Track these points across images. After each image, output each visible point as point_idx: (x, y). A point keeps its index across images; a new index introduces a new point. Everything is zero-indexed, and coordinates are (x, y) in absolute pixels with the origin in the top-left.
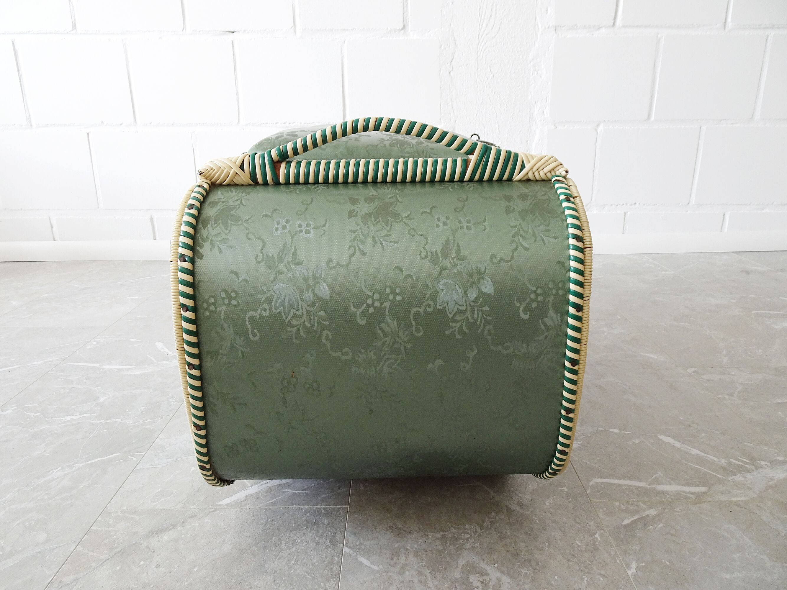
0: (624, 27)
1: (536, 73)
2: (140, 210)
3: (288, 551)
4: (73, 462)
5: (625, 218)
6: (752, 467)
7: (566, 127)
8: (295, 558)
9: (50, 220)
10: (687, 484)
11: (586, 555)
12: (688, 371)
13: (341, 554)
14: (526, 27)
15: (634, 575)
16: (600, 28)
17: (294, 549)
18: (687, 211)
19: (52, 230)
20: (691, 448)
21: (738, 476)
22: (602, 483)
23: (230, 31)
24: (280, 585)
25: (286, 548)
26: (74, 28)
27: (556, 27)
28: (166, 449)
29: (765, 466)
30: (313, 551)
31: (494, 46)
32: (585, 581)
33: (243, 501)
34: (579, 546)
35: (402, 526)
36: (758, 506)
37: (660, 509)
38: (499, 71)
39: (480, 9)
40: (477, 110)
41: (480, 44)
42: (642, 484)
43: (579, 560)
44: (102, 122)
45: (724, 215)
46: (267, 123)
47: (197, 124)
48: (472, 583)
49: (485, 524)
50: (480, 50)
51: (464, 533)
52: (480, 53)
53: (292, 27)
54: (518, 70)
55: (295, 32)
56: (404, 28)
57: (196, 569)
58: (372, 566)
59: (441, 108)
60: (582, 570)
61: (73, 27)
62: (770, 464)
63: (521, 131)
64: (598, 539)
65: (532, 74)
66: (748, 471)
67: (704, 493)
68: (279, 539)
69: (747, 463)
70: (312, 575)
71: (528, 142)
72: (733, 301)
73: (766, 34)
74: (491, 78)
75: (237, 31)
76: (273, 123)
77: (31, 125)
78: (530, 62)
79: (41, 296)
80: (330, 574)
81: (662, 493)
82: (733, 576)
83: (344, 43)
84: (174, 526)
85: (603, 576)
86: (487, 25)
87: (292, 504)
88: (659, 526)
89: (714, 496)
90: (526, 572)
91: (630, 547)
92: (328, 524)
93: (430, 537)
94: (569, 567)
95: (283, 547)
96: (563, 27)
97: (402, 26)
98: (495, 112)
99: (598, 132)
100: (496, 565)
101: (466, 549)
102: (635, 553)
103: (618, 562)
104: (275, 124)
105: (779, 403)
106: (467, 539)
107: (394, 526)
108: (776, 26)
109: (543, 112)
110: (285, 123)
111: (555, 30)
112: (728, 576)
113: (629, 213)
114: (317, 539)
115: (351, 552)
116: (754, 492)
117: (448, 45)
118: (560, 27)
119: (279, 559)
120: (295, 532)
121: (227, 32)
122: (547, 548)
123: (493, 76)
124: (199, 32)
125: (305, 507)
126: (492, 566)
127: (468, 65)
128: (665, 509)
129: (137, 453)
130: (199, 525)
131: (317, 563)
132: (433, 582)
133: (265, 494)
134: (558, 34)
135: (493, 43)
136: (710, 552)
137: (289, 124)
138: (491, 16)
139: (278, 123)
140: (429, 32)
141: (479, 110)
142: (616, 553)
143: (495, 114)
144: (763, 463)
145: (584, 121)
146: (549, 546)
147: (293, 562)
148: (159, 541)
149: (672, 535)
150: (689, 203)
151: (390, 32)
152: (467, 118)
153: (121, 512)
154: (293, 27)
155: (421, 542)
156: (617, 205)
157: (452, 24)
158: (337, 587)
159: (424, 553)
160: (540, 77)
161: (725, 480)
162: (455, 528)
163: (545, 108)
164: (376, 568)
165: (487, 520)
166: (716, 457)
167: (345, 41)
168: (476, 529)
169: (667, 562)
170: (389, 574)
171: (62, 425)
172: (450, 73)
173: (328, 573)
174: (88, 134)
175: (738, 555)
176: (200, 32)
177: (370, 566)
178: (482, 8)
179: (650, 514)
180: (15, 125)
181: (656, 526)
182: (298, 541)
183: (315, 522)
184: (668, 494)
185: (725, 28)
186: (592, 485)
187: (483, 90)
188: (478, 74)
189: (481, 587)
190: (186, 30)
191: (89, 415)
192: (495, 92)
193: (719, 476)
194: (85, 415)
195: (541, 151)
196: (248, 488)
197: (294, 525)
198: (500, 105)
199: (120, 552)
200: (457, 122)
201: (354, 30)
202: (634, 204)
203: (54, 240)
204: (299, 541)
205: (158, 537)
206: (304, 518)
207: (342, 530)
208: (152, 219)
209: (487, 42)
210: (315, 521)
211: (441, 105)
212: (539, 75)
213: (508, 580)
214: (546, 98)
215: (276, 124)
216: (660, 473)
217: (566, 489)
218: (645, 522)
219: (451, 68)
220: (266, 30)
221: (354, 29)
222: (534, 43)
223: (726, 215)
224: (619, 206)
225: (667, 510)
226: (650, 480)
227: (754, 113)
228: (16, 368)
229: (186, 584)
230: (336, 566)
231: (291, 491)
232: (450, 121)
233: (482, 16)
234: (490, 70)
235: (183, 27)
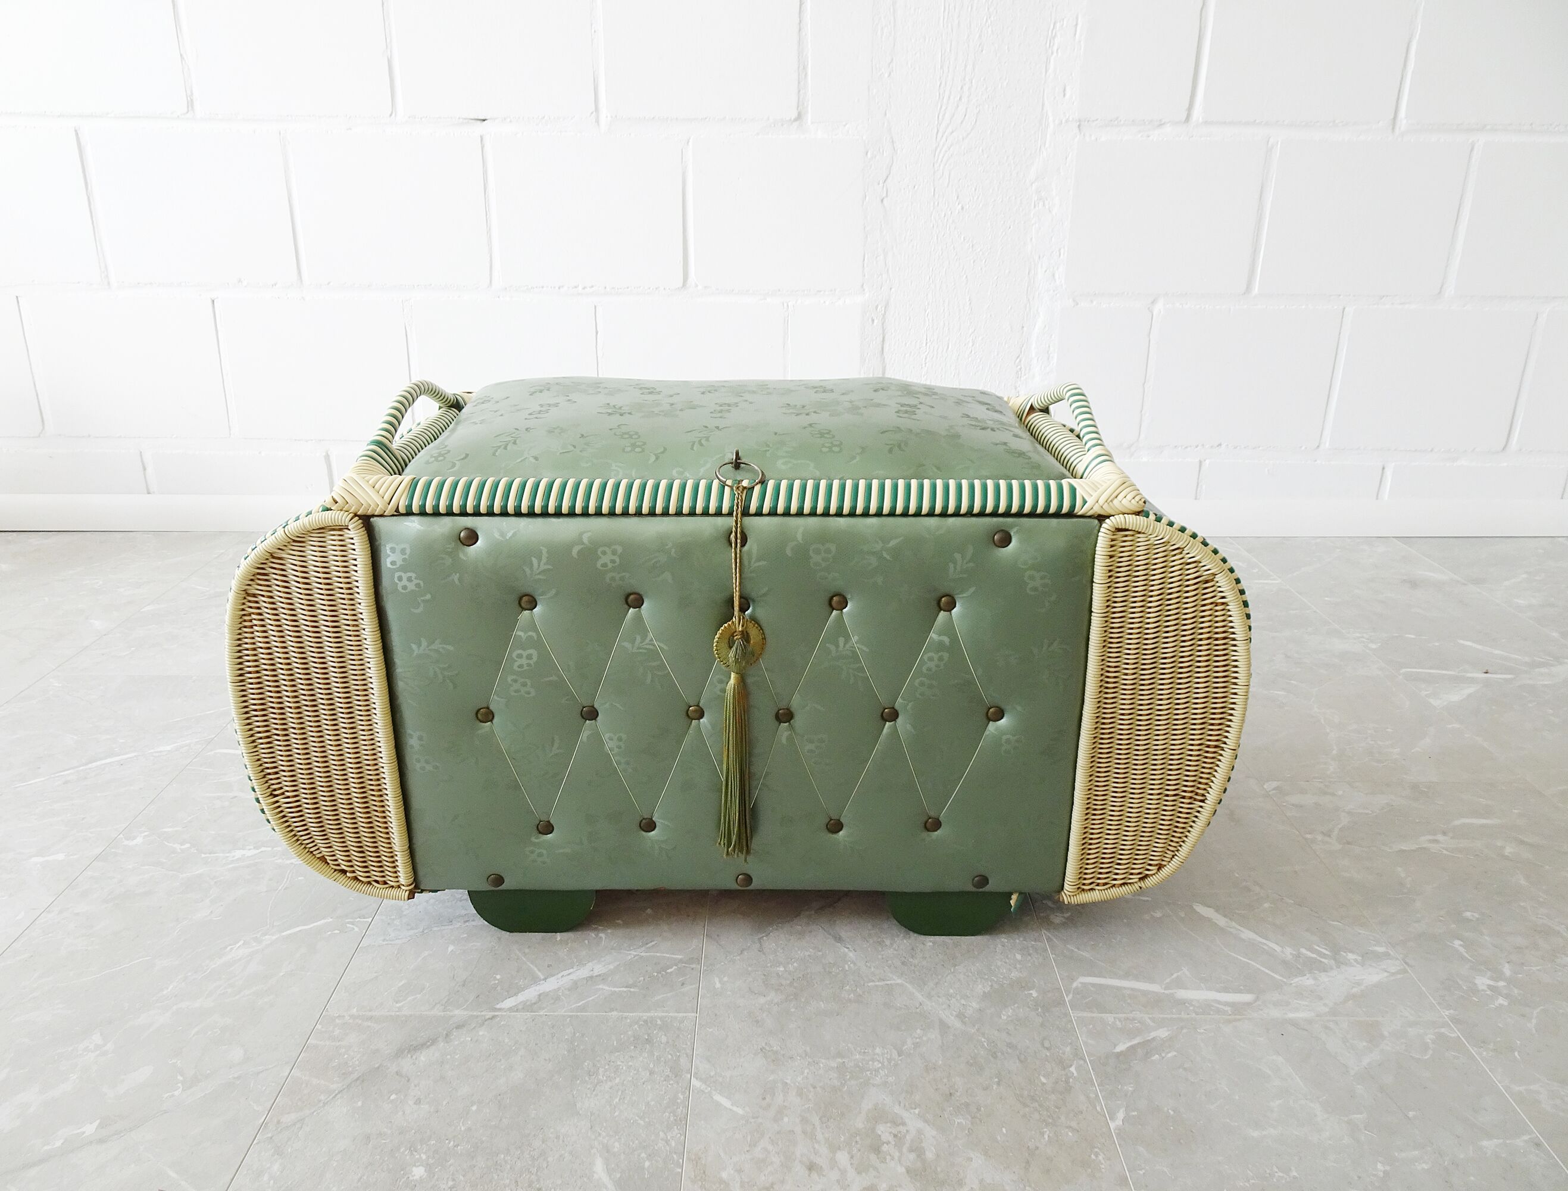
0: (1206, 123)
1: (1041, 204)
2: (307, 441)
3: (609, 1083)
4: (261, 933)
5: (1200, 471)
6: (1332, 962)
7: (1095, 303)
8: (620, 1093)
9: (141, 456)
10: (1226, 990)
11: (1053, 1097)
12: (1265, 787)
13: (688, 1089)
14: (1025, 120)
15: (1119, 1129)
16: (1161, 125)
17: (617, 1080)
18: (1316, 461)
19: (145, 474)
20: (1242, 929)
21: (1306, 977)
22: (1093, 985)
23: (476, 118)
24: (600, 1135)
25: (605, 1078)
26: (190, 108)
27: (1080, 121)
28: (405, 913)
29: (1352, 961)
30: (645, 1084)
31: (964, 154)
32: (1046, 1137)
33: (535, 1003)
34: (1044, 1084)
35: (779, 1048)
36: (1326, 1028)
37: (1175, 1027)
38: (973, 199)
39: (940, 86)
40: (931, 269)
41: (938, 150)
42: (1155, 988)
43: (1041, 1106)
44: (240, 281)
45: (1383, 468)
46: (543, 287)
47: (414, 286)
48: (880, 1136)
49: (906, 1047)
50: (940, 160)
51: (873, 1060)
52: (940, 165)
53: (592, 113)
54: (1009, 198)
55: (597, 121)
56: (799, 117)
57: (474, 1108)
58: (735, 1109)
59: (865, 265)
60: (1044, 1120)
61: (188, 107)
62: (1360, 958)
63: (1011, 308)
64: (1073, 1074)
65: (1035, 207)
66: (1325, 970)
67: (1249, 1004)
68: (594, 1065)
69: (1324, 956)
70: (647, 1120)
71: (1025, 329)
72: (1374, 646)
73: (1470, 141)
74: (959, 213)
75: (491, 119)
76: (554, 287)
77: (109, 283)
78: (1032, 185)
79: (143, 610)
80: (672, 1119)
81: (1182, 1003)
82: (1264, 1133)
83: (688, 143)
84: (434, 1041)
85: (1073, 1130)
86: (954, 114)
87: (612, 1010)
88: (1170, 1055)
89: (1262, 1010)
90: (961, 1122)
91: (1120, 1087)
92: (668, 1042)
93: (822, 1065)
94: (1024, 1116)
95: (602, 1078)
96: (1093, 121)
97: (794, 115)
98: (965, 273)
99: (1154, 314)
100: (917, 1111)
101: (874, 1085)
102: (1126, 1095)
103: (1098, 1108)
104: (557, 288)
105: (1403, 851)
106: (877, 1070)
107: (768, 1048)
108: (1488, 127)
109: (1054, 275)
110: (576, 287)
111: (1079, 126)
112: (1256, 1134)
113: (1207, 462)
114: (651, 1066)
115: (703, 1087)
116: (1325, 1005)
117: (879, 150)
118: (1088, 121)
119: (596, 1095)
120: (617, 1054)
121: (472, 119)
122: (995, 1087)
123: (962, 208)
124: (421, 119)
125: (631, 1014)
126: (912, 1111)
127: (916, 187)
128: (1182, 1028)
129: (358, 919)
130: (471, 1040)
131: (653, 1103)
132: (823, 1134)
133: (568, 993)
134: (1084, 135)
135: (963, 147)
136: (1237, 1097)
137: (584, 288)
138: (960, 98)
139: (563, 286)
140: (845, 126)
141: (934, 269)
142: (1097, 1096)
143: (965, 276)
144: (1351, 956)
145: (1128, 294)
146: (998, 1084)
147: (617, 1100)
148: (414, 1064)
149: (1185, 1069)
150: (1318, 446)
151: (773, 125)
152: (911, 283)
153: (349, 1018)
154: (594, 113)
155: (808, 1073)
156: (1186, 447)
157: (887, 112)
158: (683, 1137)
159: (812, 1089)
160: (1050, 211)
161: (1285, 983)
162: (860, 1053)
163: (1058, 268)
164: (740, 1111)
165: (909, 1041)
166: (1278, 944)
167: (691, 140)
168: (891, 1055)
169: (1170, 1111)
170: (760, 1120)
171: (231, 866)
172: (882, 201)
173: (669, 1118)
174: (213, 301)
175: (1278, 1102)
176: (423, 119)
177: (731, 1107)
178: (943, 83)
179: (1159, 1037)
180: (79, 283)
181: (1163, 1055)
182: (622, 1068)
183: (647, 1040)
184: (1192, 1005)
185: (1393, 129)
186: (1077, 988)
187: (943, 233)
188: (934, 203)
189: (893, 1143)
190: (396, 115)
191: (270, 849)
192: (964, 238)
193: (1275, 976)
194: (263, 849)
195: (1047, 346)
196: (541, 982)
197: (615, 1042)
198: (974, 262)
199: (357, 1079)
200: (893, 290)
201: (707, 120)
202: (1218, 446)
203: (149, 493)
204: (624, 1068)
205: (412, 1057)
206: (630, 1033)
207: (689, 1052)
208: (327, 457)
209: (951, 146)
210: (647, 1037)
211: (864, 260)
212: (1047, 207)
213: (934, 1133)
214: (1060, 250)
215: (559, 288)
216: (1185, 970)
217: (1034, 994)
218: (1148, 1048)
219: (885, 193)
220: (544, 117)
221: (706, 118)
222: (1040, 150)
223: (1386, 470)
224: (1189, 448)
225: (1185, 1031)
226: (1168, 980)
227: (1442, 286)
228: (131, 758)
229: (463, 1129)
230: (681, 1108)
231: (607, 988)
232: (881, 288)
233: (943, 98)
234: (956, 198)
235: (391, 110)
